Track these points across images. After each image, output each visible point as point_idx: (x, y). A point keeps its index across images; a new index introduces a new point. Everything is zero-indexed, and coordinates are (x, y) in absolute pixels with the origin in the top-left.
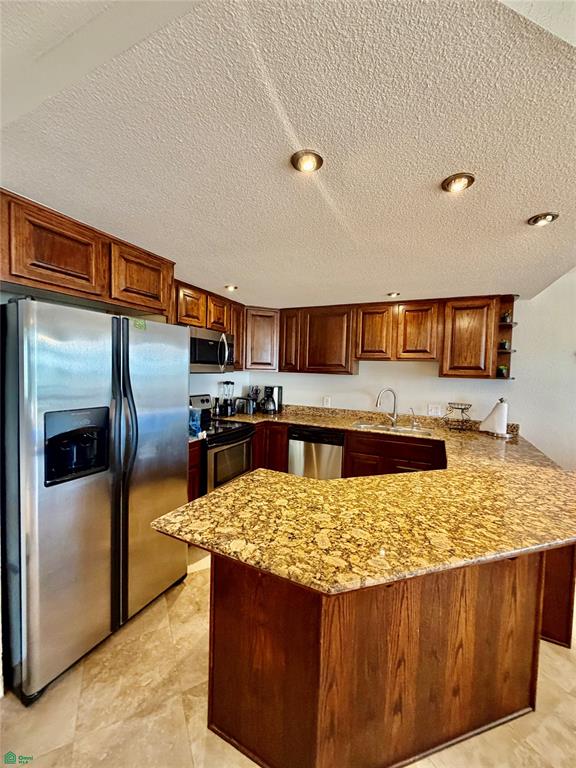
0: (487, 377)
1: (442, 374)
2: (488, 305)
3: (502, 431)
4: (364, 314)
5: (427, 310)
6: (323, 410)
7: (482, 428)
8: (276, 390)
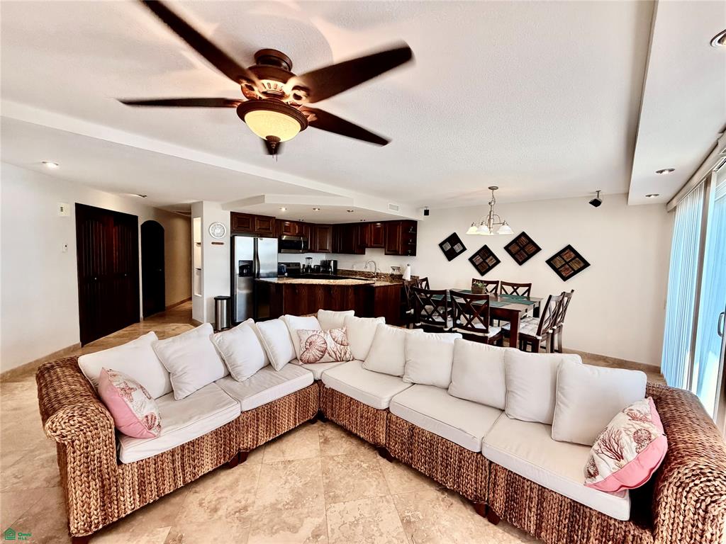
0: (400, 255)
1: (386, 254)
2: (399, 224)
3: (408, 278)
7: (403, 278)
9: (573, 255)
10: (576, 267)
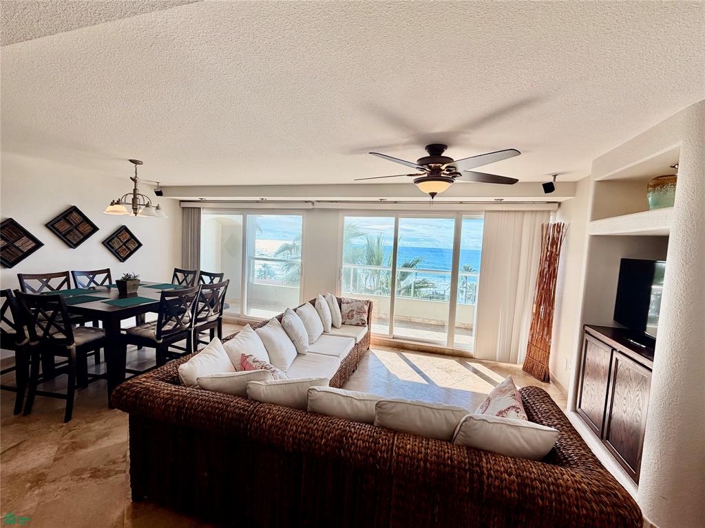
9: (128, 236)
10: (132, 247)
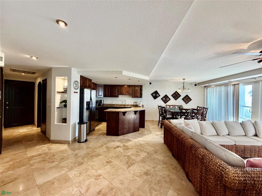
0: (139, 97)
1: (132, 97)
2: (138, 87)
3: (141, 106)
4: (120, 87)
5: (130, 87)
6: (112, 104)
7: (139, 106)
8: (102, 101)
9: (188, 97)
